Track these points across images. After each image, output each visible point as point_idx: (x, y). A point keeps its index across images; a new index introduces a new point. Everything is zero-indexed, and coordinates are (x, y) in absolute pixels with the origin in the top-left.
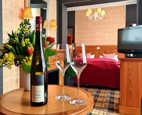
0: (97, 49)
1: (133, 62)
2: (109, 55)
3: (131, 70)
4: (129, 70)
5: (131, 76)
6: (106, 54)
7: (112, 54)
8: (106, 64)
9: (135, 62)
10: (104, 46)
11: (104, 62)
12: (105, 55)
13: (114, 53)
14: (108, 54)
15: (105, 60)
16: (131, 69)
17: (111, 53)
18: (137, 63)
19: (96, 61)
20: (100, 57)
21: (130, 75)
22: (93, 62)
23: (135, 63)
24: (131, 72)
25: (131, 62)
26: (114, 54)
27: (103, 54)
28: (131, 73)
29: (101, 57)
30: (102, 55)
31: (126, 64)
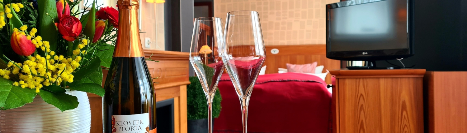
0: (270, 53)
1: (368, 80)
2: (302, 66)
3: (362, 98)
4: (358, 97)
5: (362, 112)
6: (293, 64)
7: (309, 65)
8: (296, 86)
9: (371, 80)
10: (288, 47)
11: (290, 82)
12: (292, 66)
13: (315, 61)
14: (301, 63)
15: (292, 78)
16: (361, 95)
17: (308, 61)
18: (375, 80)
19: (271, 81)
20: (280, 72)
21: (360, 110)
22: (263, 83)
23: (370, 83)
24: (362, 102)
25: (361, 80)
26: (315, 64)
27: (288, 64)
28: (362, 106)
29: (282, 71)
30: (285, 67)
31: (349, 84)
